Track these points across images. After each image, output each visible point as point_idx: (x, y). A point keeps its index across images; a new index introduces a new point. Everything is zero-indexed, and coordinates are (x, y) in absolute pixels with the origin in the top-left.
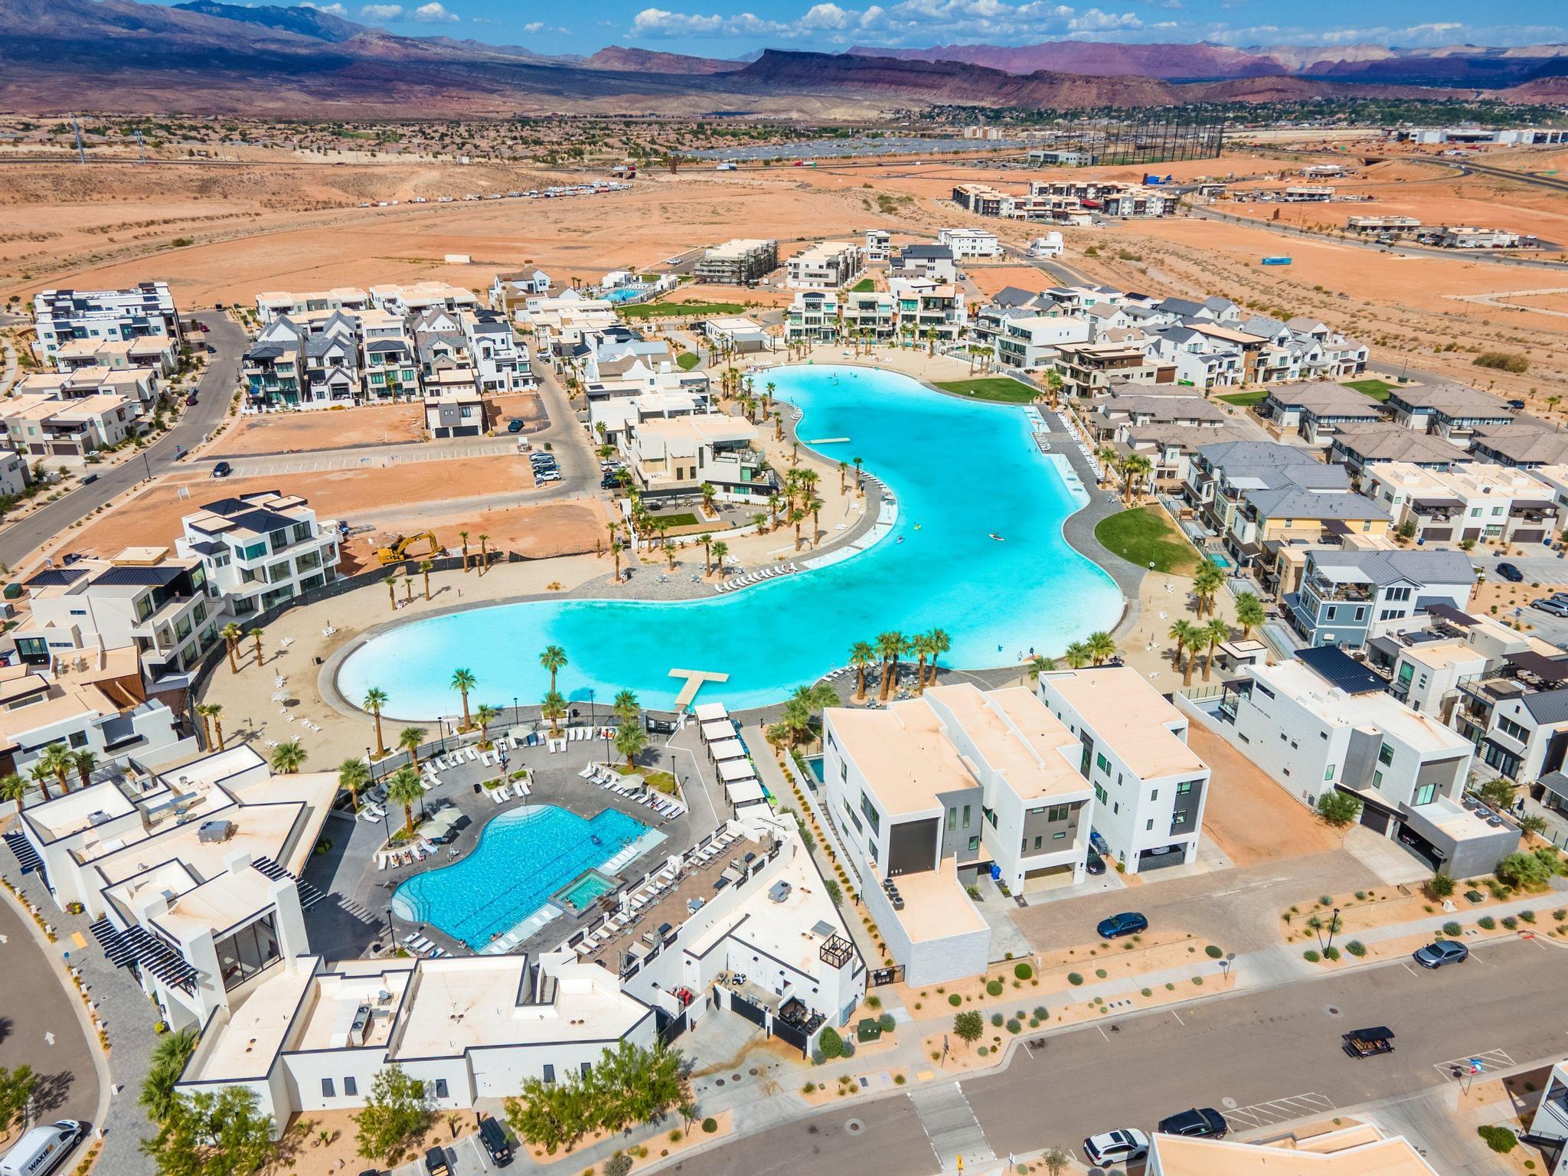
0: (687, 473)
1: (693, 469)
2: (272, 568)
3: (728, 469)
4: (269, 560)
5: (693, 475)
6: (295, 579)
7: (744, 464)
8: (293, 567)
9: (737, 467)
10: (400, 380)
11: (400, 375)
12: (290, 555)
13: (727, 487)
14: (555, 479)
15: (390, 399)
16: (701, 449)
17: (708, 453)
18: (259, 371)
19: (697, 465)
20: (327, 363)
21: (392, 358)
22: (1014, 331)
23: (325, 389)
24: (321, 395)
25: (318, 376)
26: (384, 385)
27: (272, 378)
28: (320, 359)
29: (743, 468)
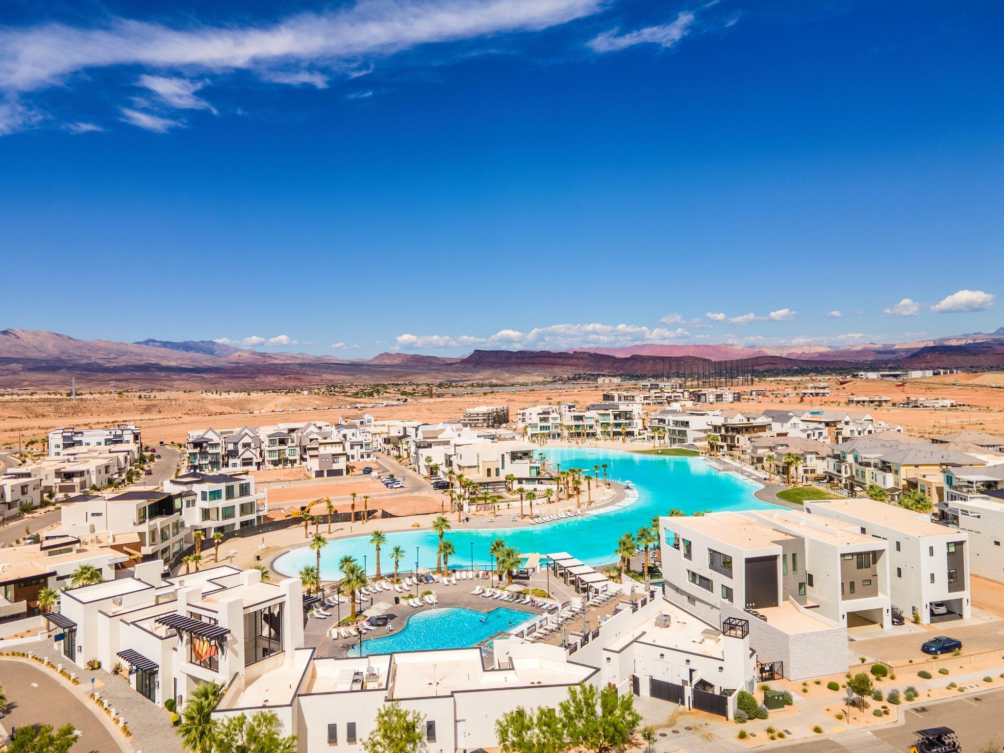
0: (493, 472)
1: (497, 470)
2: (224, 509)
3: (522, 469)
4: (222, 503)
5: (497, 474)
6: (237, 520)
7: (532, 465)
8: (237, 510)
9: (528, 466)
10: (287, 456)
11: (287, 452)
12: (237, 502)
13: (520, 481)
14: (402, 487)
15: (281, 466)
16: (503, 455)
17: (508, 458)
18: (197, 450)
19: (500, 467)
20: (240, 446)
21: (282, 442)
22: (676, 423)
23: (238, 461)
24: (235, 465)
25: (233, 454)
26: (277, 458)
27: (204, 454)
28: (236, 444)
29: (531, 468)
